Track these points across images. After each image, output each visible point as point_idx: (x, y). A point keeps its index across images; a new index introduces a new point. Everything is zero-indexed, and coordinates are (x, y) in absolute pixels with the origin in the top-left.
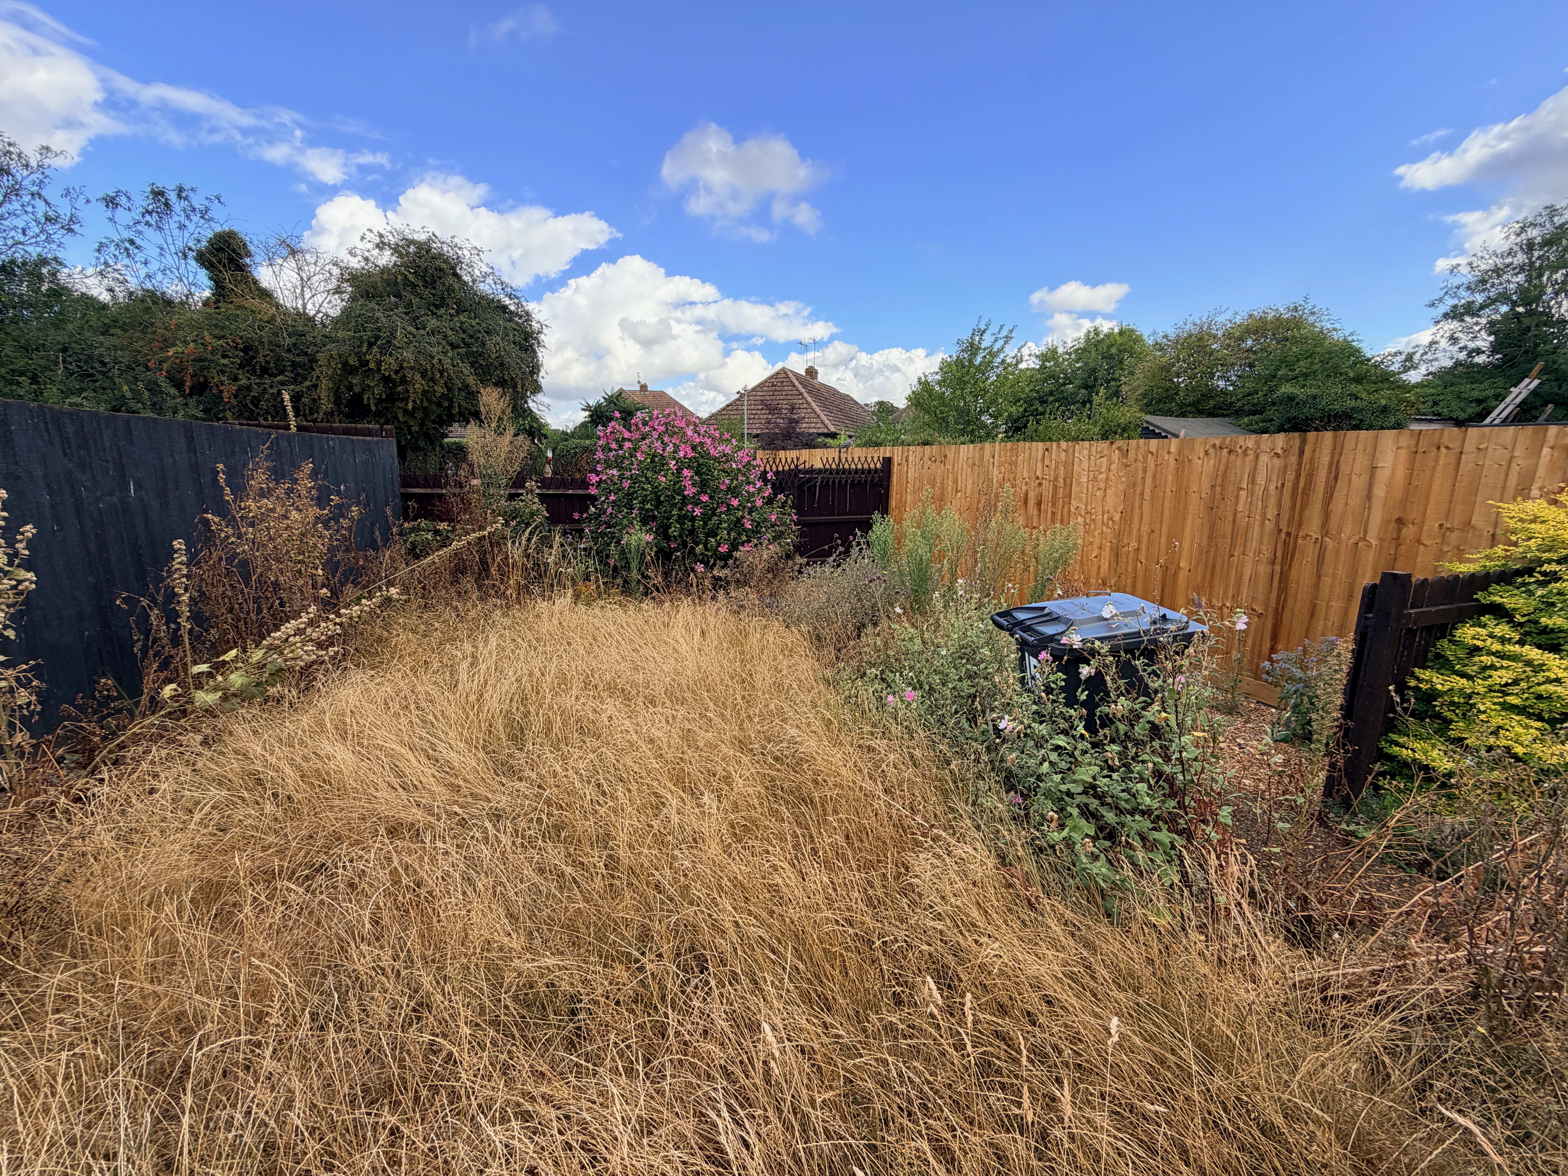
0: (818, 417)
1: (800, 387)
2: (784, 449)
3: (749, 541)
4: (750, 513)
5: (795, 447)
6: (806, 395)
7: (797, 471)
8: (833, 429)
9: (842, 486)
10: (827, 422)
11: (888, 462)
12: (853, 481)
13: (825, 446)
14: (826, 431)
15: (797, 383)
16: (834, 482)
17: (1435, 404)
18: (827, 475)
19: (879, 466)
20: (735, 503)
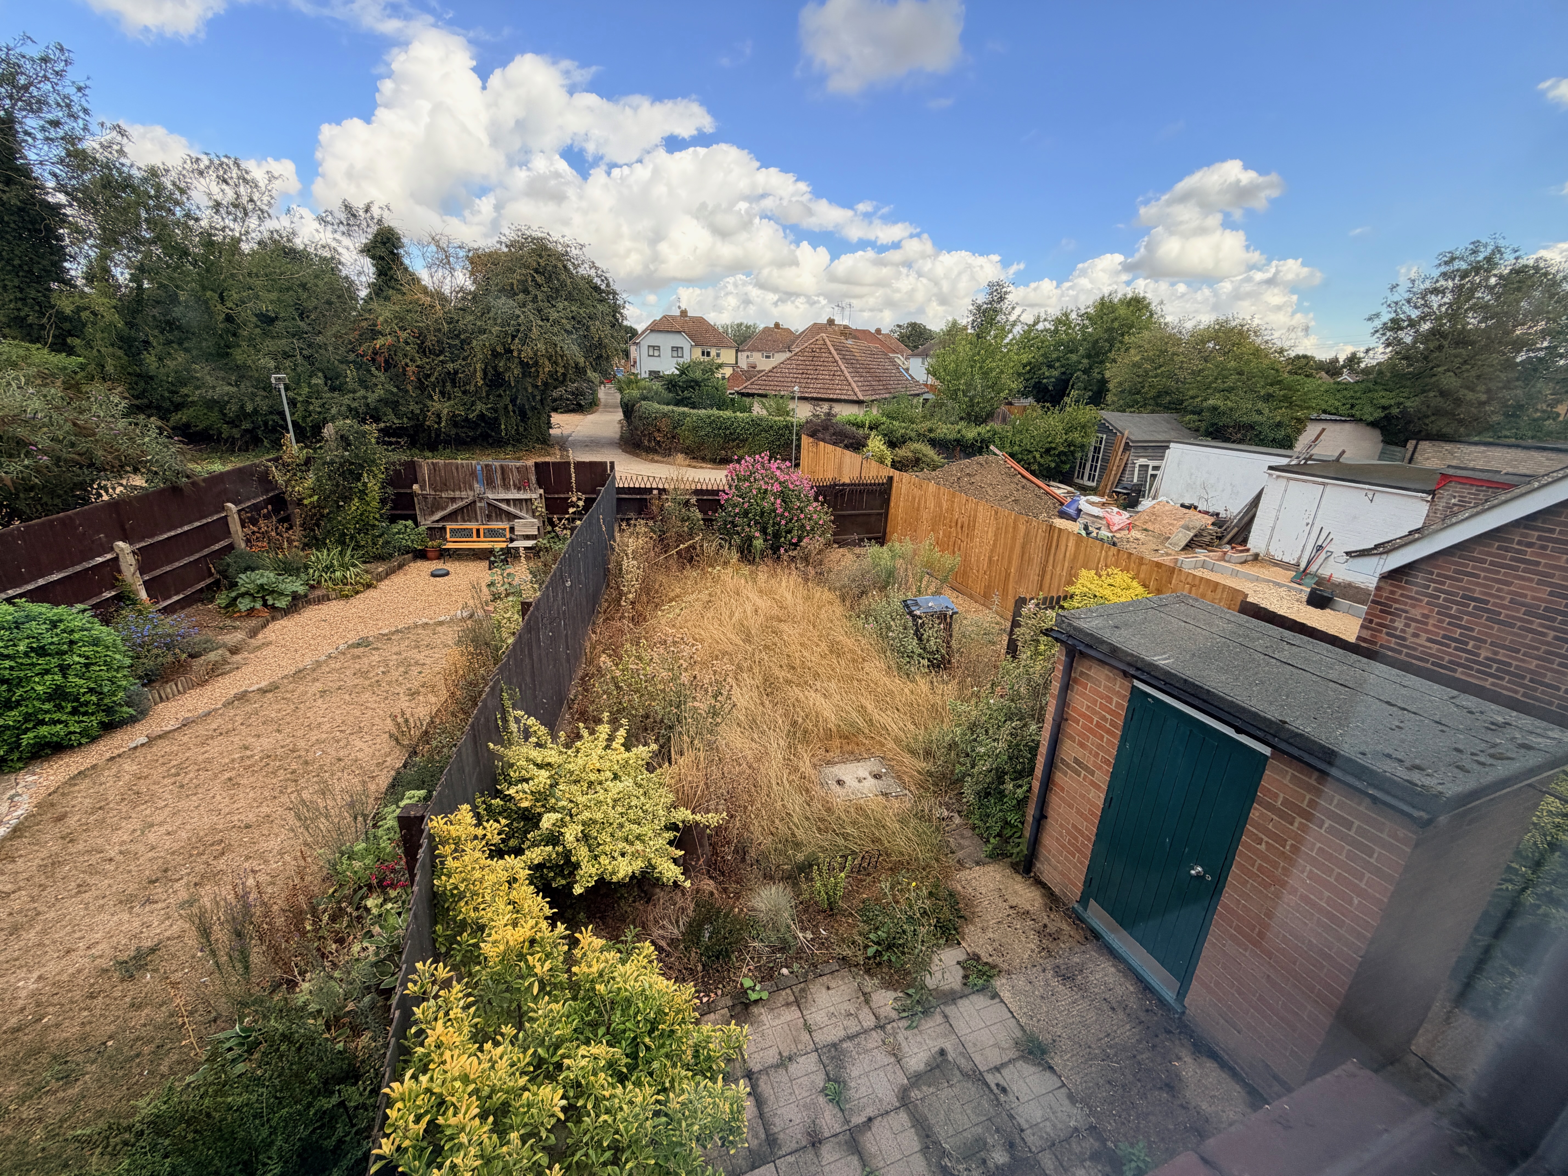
1: (835, 354)
3: (808, 536)
4: (809, 521)
6: (840, 362)
7: (835, 485)
8: (861, 396)
9: (862, 493)
10: (857, 390)
11: (891, 479)
12: (868, 490)
15: (832, 349)
16: (856, 491)
17: (1353, 406)
19: (885, 481)
20: (802, 516)
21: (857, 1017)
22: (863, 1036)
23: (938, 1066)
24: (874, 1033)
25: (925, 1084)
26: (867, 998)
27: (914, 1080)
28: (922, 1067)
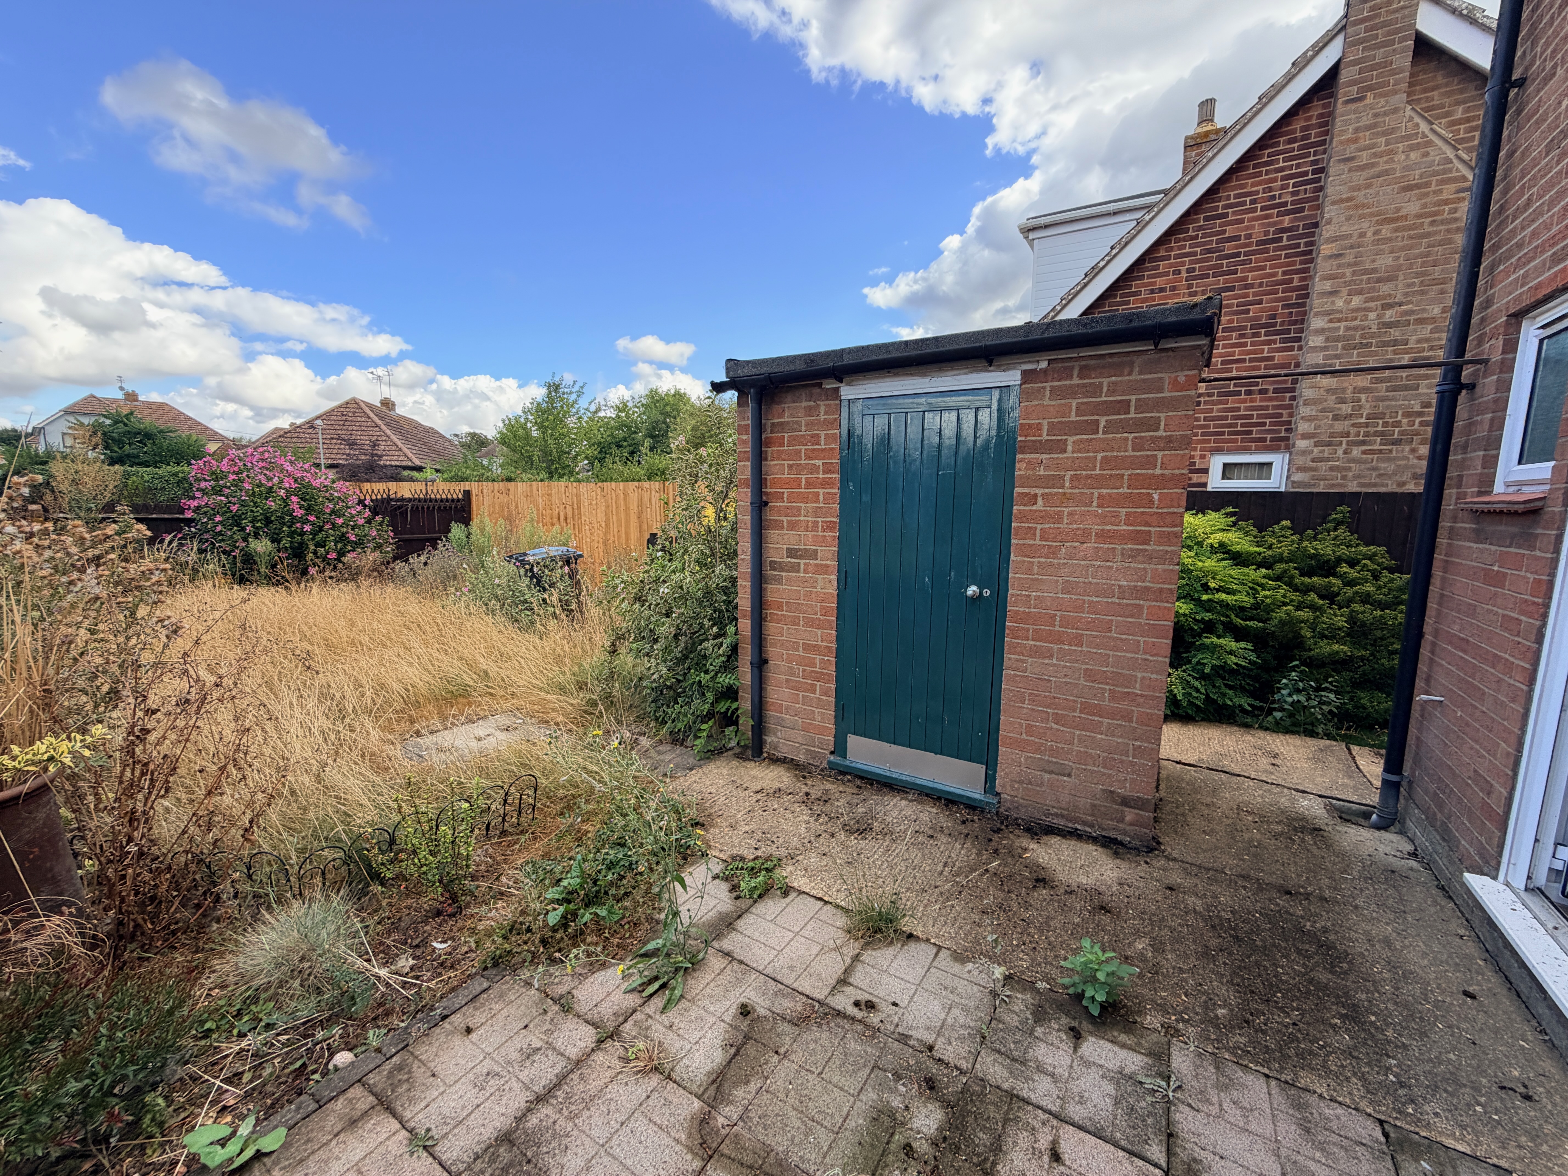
0: (400, 450)
1: (376, 419)
2: (368, 481)
3: (353, 551)
4: (353, 529)
5: (380, 480)
6: (383, 427)
7: (389, 499)
8: (418, 463)
9: (431, 511)
10: (410, 455)
11: (467, 493)
12: (439, 508)
13: (411, 479)
14: (410, 464)
15: (371, 415)
16: (423, 508)
18: (416, 503)
19: (460, 496)
20: (340, 521)
21: (550, 1046)
22: (575, 1076)
23: (747, 1037)
24: (599, 1057)
25: (735, 1085)
26: (565, 1004)
27: (711, 1091)
28: (719, 1057)
